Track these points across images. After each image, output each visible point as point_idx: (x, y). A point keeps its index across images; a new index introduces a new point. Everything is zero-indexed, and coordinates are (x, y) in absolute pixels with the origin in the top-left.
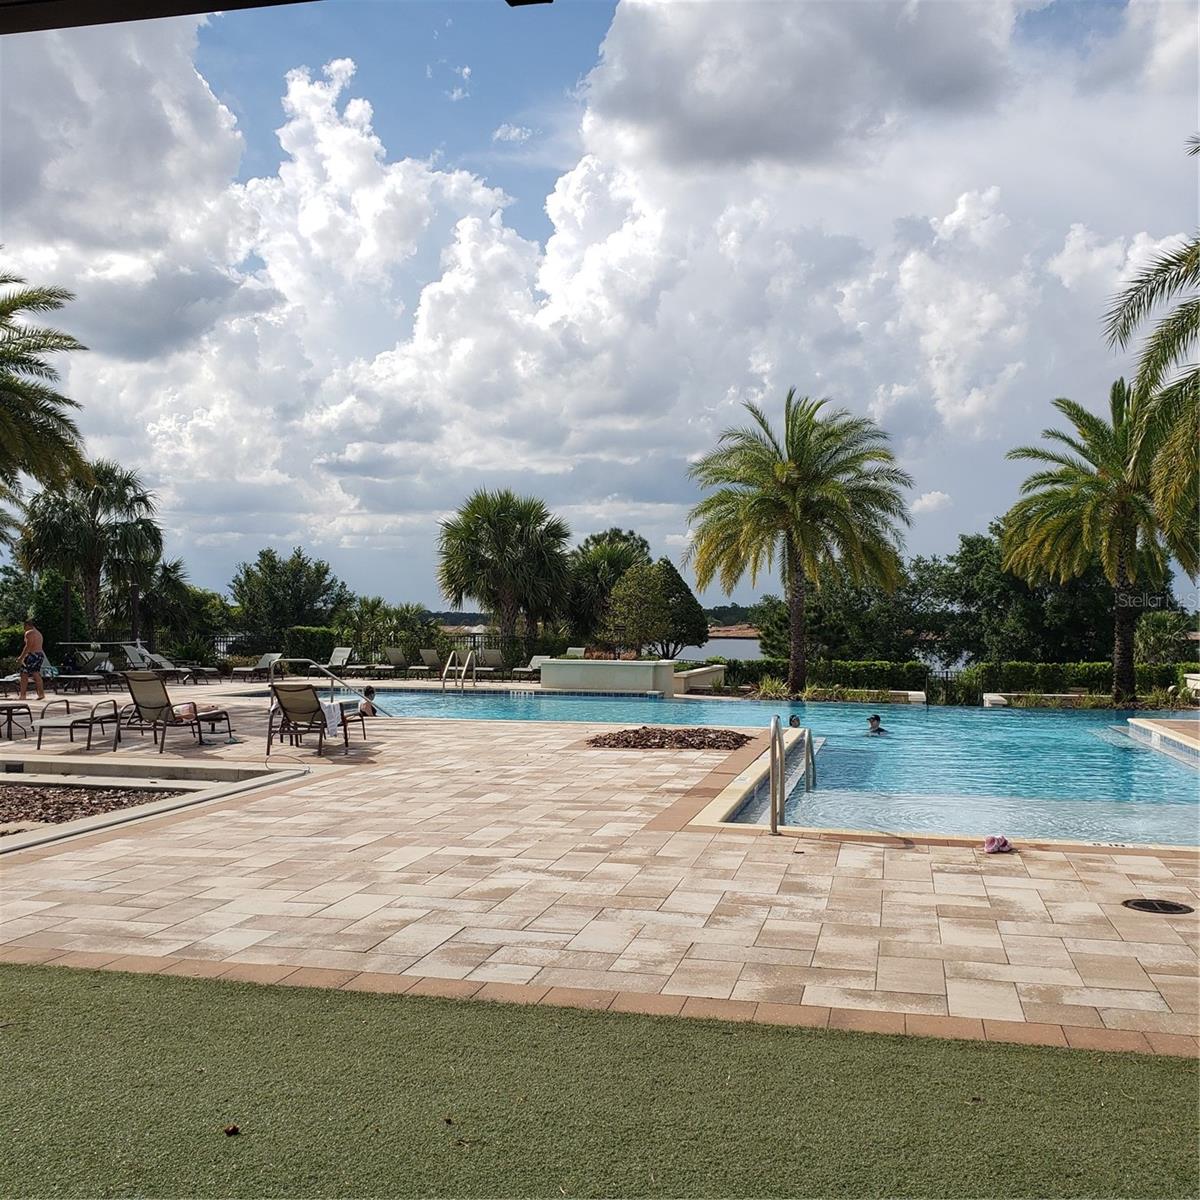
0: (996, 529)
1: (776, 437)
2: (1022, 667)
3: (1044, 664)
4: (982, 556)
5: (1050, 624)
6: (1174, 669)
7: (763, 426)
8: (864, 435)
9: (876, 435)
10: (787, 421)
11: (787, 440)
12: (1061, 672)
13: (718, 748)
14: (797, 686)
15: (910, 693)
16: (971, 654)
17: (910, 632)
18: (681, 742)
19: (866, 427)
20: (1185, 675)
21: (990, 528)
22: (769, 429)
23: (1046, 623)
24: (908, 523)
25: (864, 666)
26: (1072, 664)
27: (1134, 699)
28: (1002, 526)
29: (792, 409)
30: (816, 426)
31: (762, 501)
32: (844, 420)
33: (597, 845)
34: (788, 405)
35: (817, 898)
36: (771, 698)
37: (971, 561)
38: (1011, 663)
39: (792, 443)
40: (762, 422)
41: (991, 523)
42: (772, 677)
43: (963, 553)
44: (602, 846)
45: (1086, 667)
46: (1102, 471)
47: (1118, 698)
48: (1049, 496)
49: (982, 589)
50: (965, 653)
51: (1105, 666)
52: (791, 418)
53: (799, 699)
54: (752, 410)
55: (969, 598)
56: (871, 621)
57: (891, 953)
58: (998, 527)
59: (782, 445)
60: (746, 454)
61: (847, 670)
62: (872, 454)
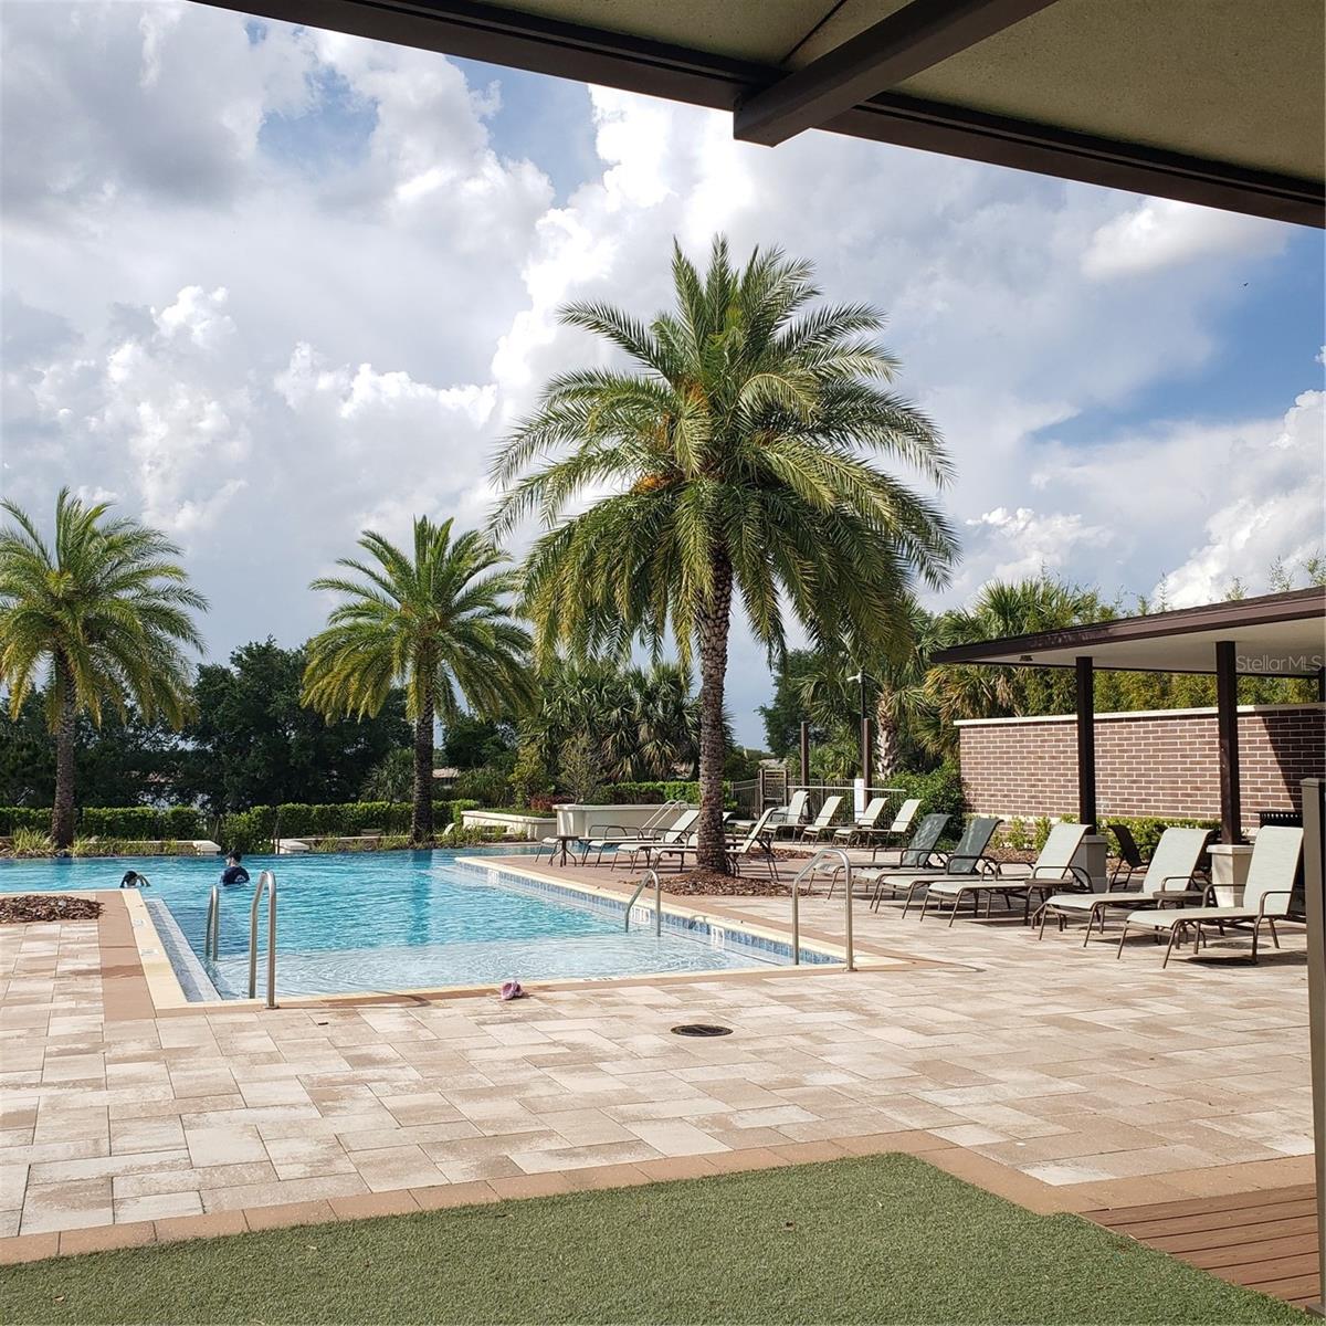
0: (237, 660)
1: (43, 540)
2: (299, 810)
3: (320, 806)
4: (223, 689)
5: (296, 763)
6: (448, 807)
7: (26, 528)
8: (153, 548)
9: (168, 549)
10: (59, 523)
11: (58, 544)
12: (339, 813)
13: (73, 918)
14: (64, 840)
15: (195, 843)
16: (206, 797)
17: (135, 773)
18: (21, 914)
19: (156, 539)
20: (462, 813)
21: (231, 658)
22: (34, 531)
23: (292, 761)
24: (202, 651)
25: (122, 813)
26: (351, 805)
27: (432, 839)
28: (244, 657)
29: (65, 509)
30: (95, 535)
31: (28, 615)
32: (129, 530)
33: (68, 1047)
34: (60, 505)
35: (400, 1068)
36: (31, 856)
37: (210, 693)
38: (288, 805)
39: (64, 549)
40: (25, 523)
41: (233, 653)
42: (31, 831)
43: (200, 684)
44: (80, 1046)
45: (364, 807)
46: (406, 607)
47: (417, 837)
48: (352, 629)
49: (221, 725)
50: (200, 796)
51: (383, 806)
52: (63, 519)
53: (67, 855)
54: (10, 509)
55: (203, 734)
56: (93, 761)
57: (542, 1110)
58: (240, 657)
59: (52, 551)
60: (9, 557)
61: (101, 819)
62: (164, 570)
